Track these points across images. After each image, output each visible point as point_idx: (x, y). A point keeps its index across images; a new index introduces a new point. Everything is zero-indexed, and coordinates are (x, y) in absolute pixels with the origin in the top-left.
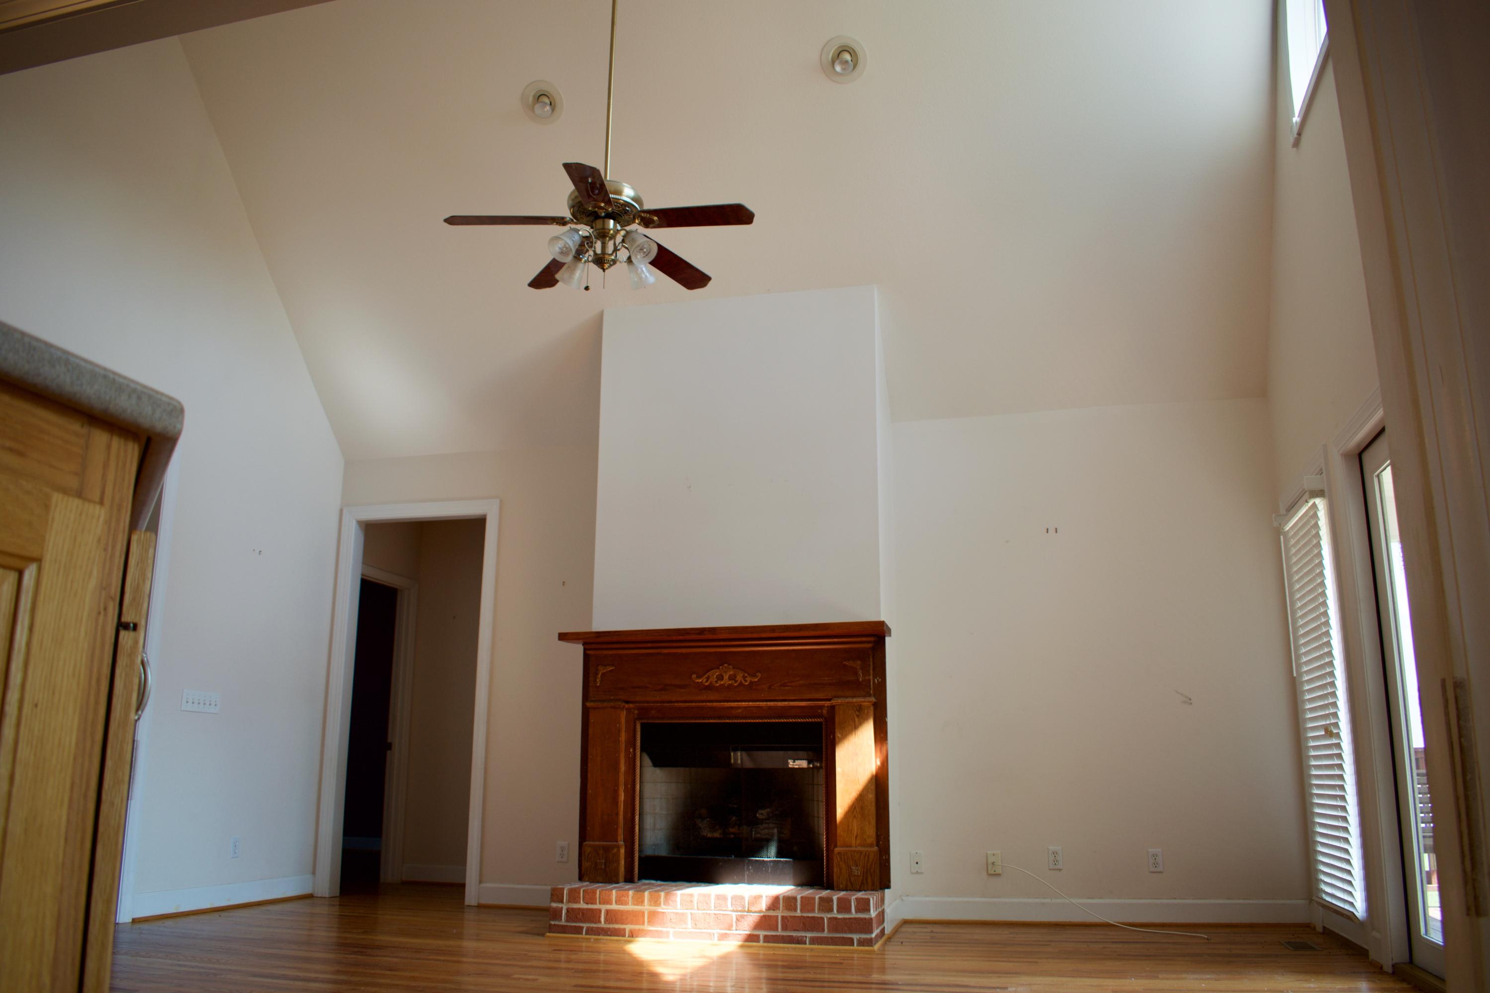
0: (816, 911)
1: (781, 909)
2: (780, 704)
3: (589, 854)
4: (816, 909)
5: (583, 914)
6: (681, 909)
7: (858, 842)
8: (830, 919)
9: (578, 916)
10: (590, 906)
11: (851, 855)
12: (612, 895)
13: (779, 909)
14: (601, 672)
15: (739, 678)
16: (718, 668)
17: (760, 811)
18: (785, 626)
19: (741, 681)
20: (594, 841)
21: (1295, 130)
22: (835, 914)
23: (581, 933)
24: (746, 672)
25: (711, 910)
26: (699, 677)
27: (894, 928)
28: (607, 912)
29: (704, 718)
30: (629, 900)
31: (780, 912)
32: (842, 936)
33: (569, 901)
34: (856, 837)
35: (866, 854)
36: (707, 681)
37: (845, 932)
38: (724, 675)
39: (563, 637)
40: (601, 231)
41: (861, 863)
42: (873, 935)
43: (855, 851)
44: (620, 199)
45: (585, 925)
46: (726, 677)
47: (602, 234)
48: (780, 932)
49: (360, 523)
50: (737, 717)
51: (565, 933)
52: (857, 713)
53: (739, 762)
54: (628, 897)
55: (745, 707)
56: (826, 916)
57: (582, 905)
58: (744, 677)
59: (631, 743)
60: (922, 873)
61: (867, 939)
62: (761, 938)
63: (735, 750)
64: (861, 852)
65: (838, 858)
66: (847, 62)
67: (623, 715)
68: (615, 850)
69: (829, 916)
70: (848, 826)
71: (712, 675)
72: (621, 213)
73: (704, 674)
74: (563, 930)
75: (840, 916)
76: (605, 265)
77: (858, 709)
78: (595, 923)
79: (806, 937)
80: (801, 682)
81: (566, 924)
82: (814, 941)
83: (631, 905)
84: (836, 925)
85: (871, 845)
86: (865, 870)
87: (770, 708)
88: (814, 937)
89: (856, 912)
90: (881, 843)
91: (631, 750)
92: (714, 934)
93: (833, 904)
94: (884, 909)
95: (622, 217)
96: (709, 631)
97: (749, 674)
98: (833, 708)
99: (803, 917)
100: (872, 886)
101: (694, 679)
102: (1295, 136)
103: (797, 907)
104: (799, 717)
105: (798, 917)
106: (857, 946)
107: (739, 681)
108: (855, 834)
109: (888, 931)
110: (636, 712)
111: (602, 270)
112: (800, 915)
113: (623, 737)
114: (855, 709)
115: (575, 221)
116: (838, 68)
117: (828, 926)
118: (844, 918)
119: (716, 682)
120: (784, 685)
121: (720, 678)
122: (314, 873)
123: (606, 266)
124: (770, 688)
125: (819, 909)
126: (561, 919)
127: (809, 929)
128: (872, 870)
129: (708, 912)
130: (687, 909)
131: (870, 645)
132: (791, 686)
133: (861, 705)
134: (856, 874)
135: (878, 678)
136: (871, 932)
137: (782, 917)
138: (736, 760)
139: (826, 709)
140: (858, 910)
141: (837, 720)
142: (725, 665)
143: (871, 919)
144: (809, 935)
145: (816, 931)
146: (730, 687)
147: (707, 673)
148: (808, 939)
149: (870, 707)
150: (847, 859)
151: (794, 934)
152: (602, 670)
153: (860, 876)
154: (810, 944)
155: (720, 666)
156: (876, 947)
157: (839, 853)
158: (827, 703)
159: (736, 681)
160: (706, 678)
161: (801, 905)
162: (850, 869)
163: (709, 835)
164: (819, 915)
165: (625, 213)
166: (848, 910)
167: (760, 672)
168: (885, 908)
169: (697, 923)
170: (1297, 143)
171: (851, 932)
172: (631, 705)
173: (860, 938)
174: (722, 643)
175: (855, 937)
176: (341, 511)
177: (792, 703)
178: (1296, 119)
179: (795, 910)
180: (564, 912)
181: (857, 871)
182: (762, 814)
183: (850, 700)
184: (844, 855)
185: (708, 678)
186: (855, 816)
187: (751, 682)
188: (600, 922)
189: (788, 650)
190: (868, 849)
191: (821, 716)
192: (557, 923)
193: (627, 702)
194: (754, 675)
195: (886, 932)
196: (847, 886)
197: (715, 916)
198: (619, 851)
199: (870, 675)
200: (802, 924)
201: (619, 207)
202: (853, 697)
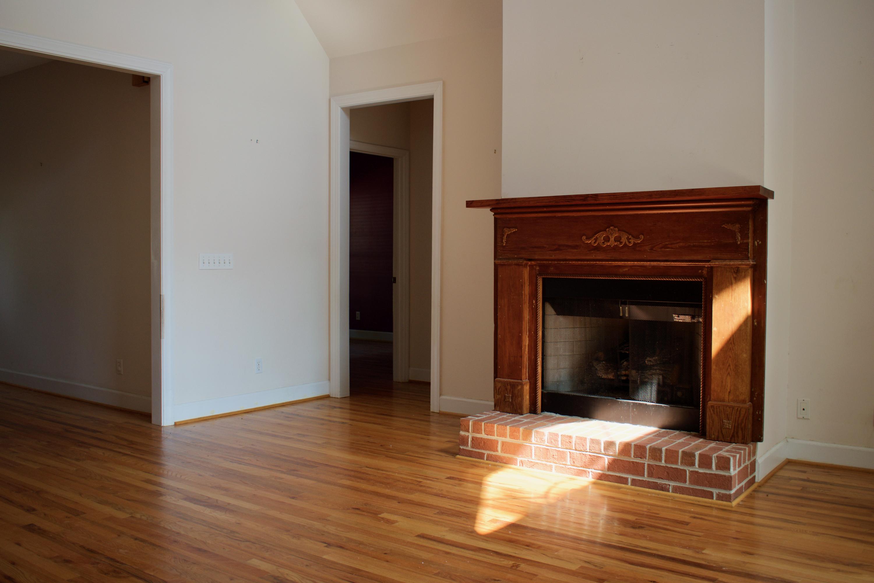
0: (679, 464)
1: (647, 458)
2: (662, 264)
3: (499, 389)
4: (679, 462)
5: (484, 443)
6: (562, 448)
7: (731, 398)
8: (691, 472)
9: (481, 444)
10: (489, 437)
11: (724, 409)
12: (507, 430)
13: (645, 457)
14: (507, 234)
15: (624, 240)
16: (605, 230)
17: (648, 359)
18: (661, 191)
19: (625, 242)
20: (503, 378)
22: (696, 468)
23: (483, 459)
24: (630, 234)
25: (587, 452)
26: (588, 238)
27: (771, 472)
28: (503, 443)
29: (594, 275)
30: (520, 436)
31: (647, 460)
32: (702, 489)
33: (474, 431)
34: (729, 392)
35: (737, 409)
36: (595, 243)
37: (706, 486)
38: (610, 237)
39: (470, 204)
41: (733, 417)
42: (733, 492)
43: (727, 406)
45: (486, 452)
46: (612, 239)
48: (646, 478)
49: (344, 109)
50: (624, 275)
51: (471, 457)
52: (735, 275)
53: (627, 315)
54: (519, 433)
55: (631, 266)
56: (688, 469)
57: (483, 436)
58: (628, 239)
59: (534, 295)
60: (808, 419)
61: (726, 495)
62: (629, 480)
63: (624, 303)
64: (733, 408)
65: (711, 410)
67: (526, 273)
68: (519, 387)
69: (691, 469)
70: (722, 382)
71: (600, 236)
73: (593, 236)
74: (470, 454)
75: (701, 471)
77: (736, 271)
78: (494, 451)
79: (669, 485)
80: (681, 244)
81: (471, 449)
82: (676, 490)
83: (521, 440)
84: (696, 478)
85: (744, 402)
86: (736, 424)
87: (654, 267)
88: (676, 486)
89: (717, 469)
90: (755, 399)
91: (534, 302)
92: (589, 472)
93: (695, 459)
94: (755, 459)
96: (591, 197)
97: (632, 236)
98: (712, 268)
99: (667, 467)
100: (742, 439)
101: (584, 241)
103: (661, 458)
104: (681, 277)
105: (663, 466)
106: (716, 499)
107: (624, 243)
108: (728, 390)
109: (758, 479)
110: (538, 268)
112: (664, 465)
113: (527, 290)
114: (733, 271)
117: (690, 478)
118: (705, 473)
119: (603, 243)
120: (665, 247)
121: (607, 239)
122: (329, 380)
124: (651, 249)
125: (682, 463)
126: (468, 446)
127: (672, 478)
128: (743, 425)
129: (584, 453)
130: (567, 449)
131: (749, 209)
132: (672, 248)
133: (738, 268)
134: (727, 427)
135: (758, 241)
136: (730, 489)
137: (648, 465)
138: (624, 313)
139: (706, 269)
140: (718, 468)
141: (714, 281)
142: (611, 228)
143: (731, 477)
144: (672, 484)
145: (679, 482)
146: (615, 248)
147: (595, 234)
148: (671, 487)
149: (748, 270)
150: (720, 412)
151: (659, 481)
152: (507, 232)
153: (731, 429)
154: (673, 492)
155: (607, 229)
156: (734, 503)
157: (712, 406)
158: (707, 265)
159: (621, 243)
160: (595, 239)
161: (666, 456)
162: (721, 422)
163: (604, 376)
164: (682, 468)
166: (710, 467)
167: (643, 234)
168: (757, 459)
169: (575, 461)
171: (711, 486)
172: (533, 263)
173: (719, 493)
174: (608, 207)
175: (715, 491)
176: (330, 100)
177: (673, 264)
179: (660, 460)
180: (470, 439)
181: (728, 424)
182: (649, 361)
183: (728, 262)
184: (717, 408)
185: (596, 239)
186: (729, 373)
187: (635, 244)
188: (497, 451)
189: (669, 213)
190: (741, 405)
191: (700, 276)
192: (465, 448)
193: (530, 260)
194: (637, 237)
195: (757, 480)
196: (718, 437)
197: (590, 457)
198: (522, 388)
199: (748, 238)
200: (666, 472)
202: (730, 259)
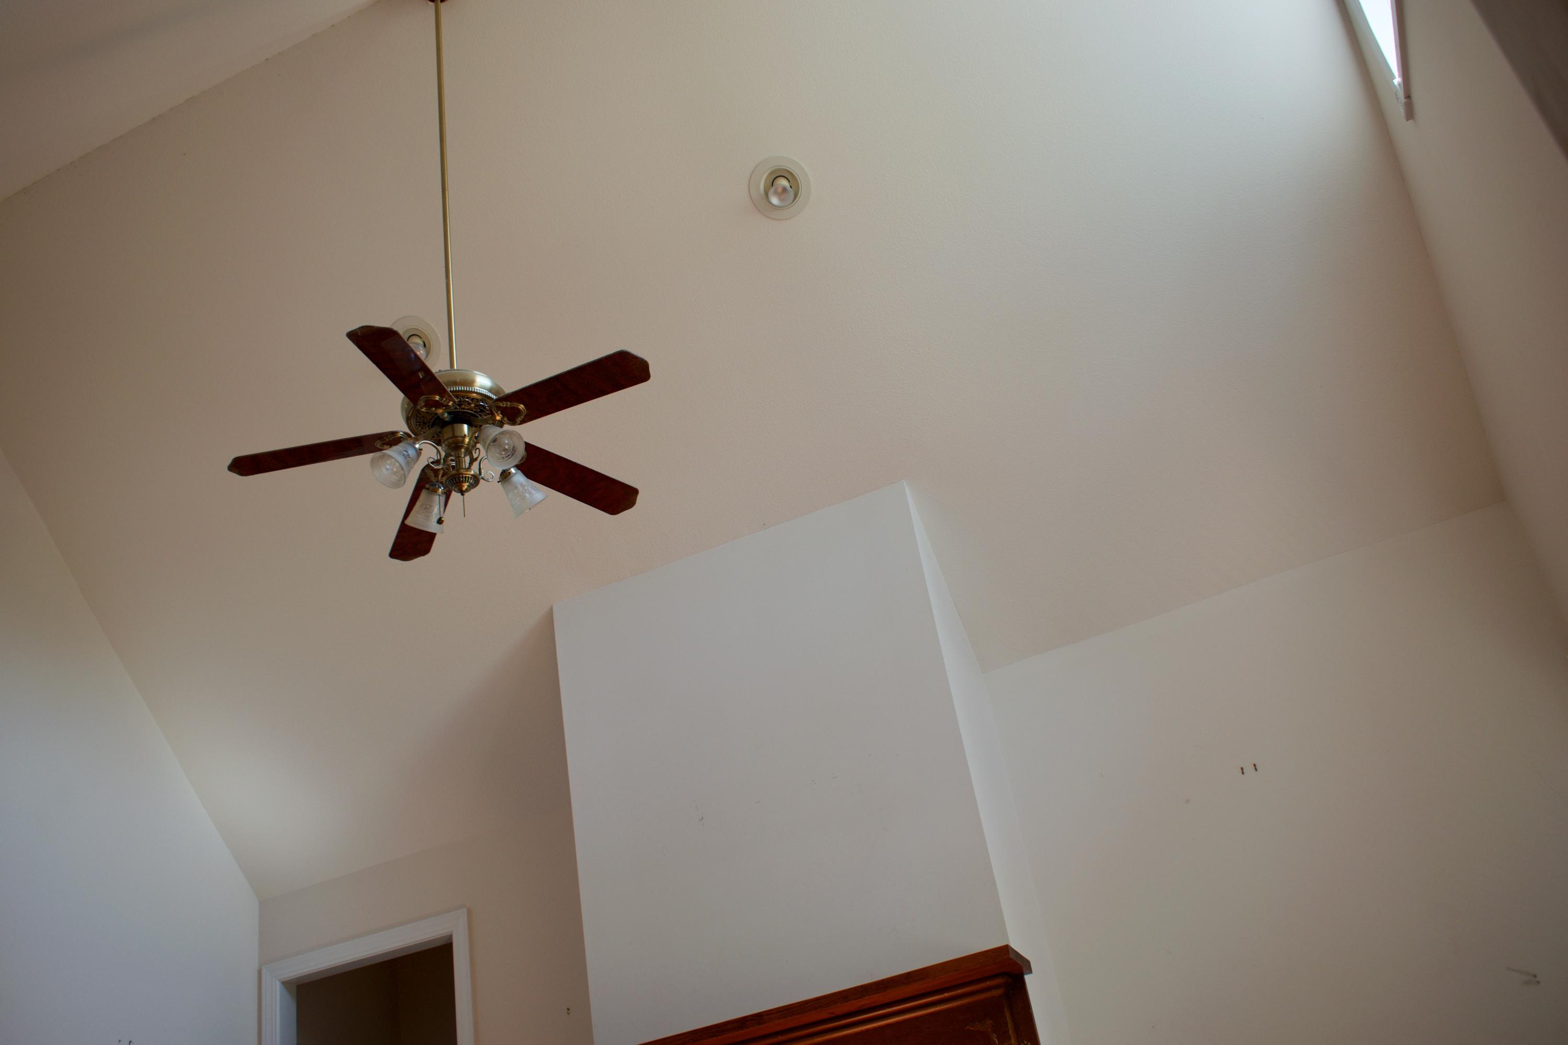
18: (862, 986)
21: (1401, 94)
40: (450, 440)
44: (472, 392)
47: (453, 445)
49: (286, 984)
66: (784, 190)
72: (476, 412)
76: (464, 484)
95: (478, 417)
102: (1403, 100)
111: (460, 494)
115: (413, 436)
116: (775, 200)
123: (465, 486)
131: (998, 992)
135: (1026, 1042)
165: (482, 411)
170: (1410, 113)
176: (259, 974)
178: (1397, 80)
199: (1009, 1038)
201: (469, 404)
